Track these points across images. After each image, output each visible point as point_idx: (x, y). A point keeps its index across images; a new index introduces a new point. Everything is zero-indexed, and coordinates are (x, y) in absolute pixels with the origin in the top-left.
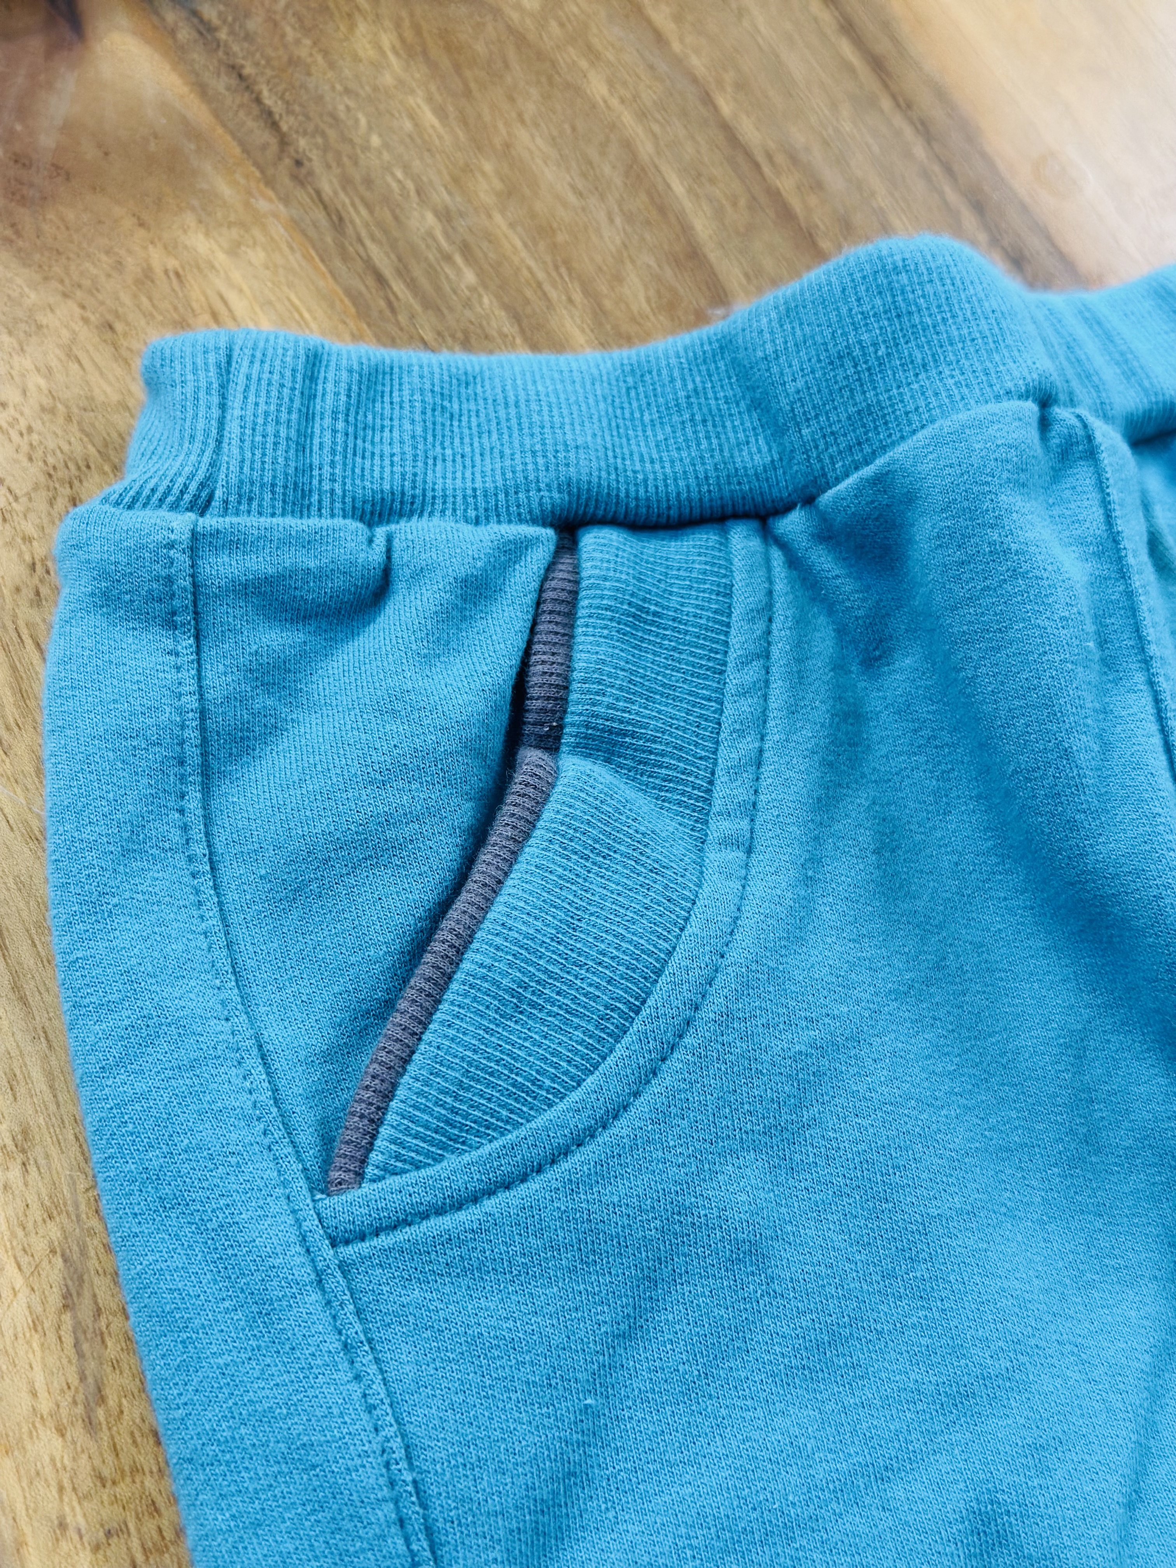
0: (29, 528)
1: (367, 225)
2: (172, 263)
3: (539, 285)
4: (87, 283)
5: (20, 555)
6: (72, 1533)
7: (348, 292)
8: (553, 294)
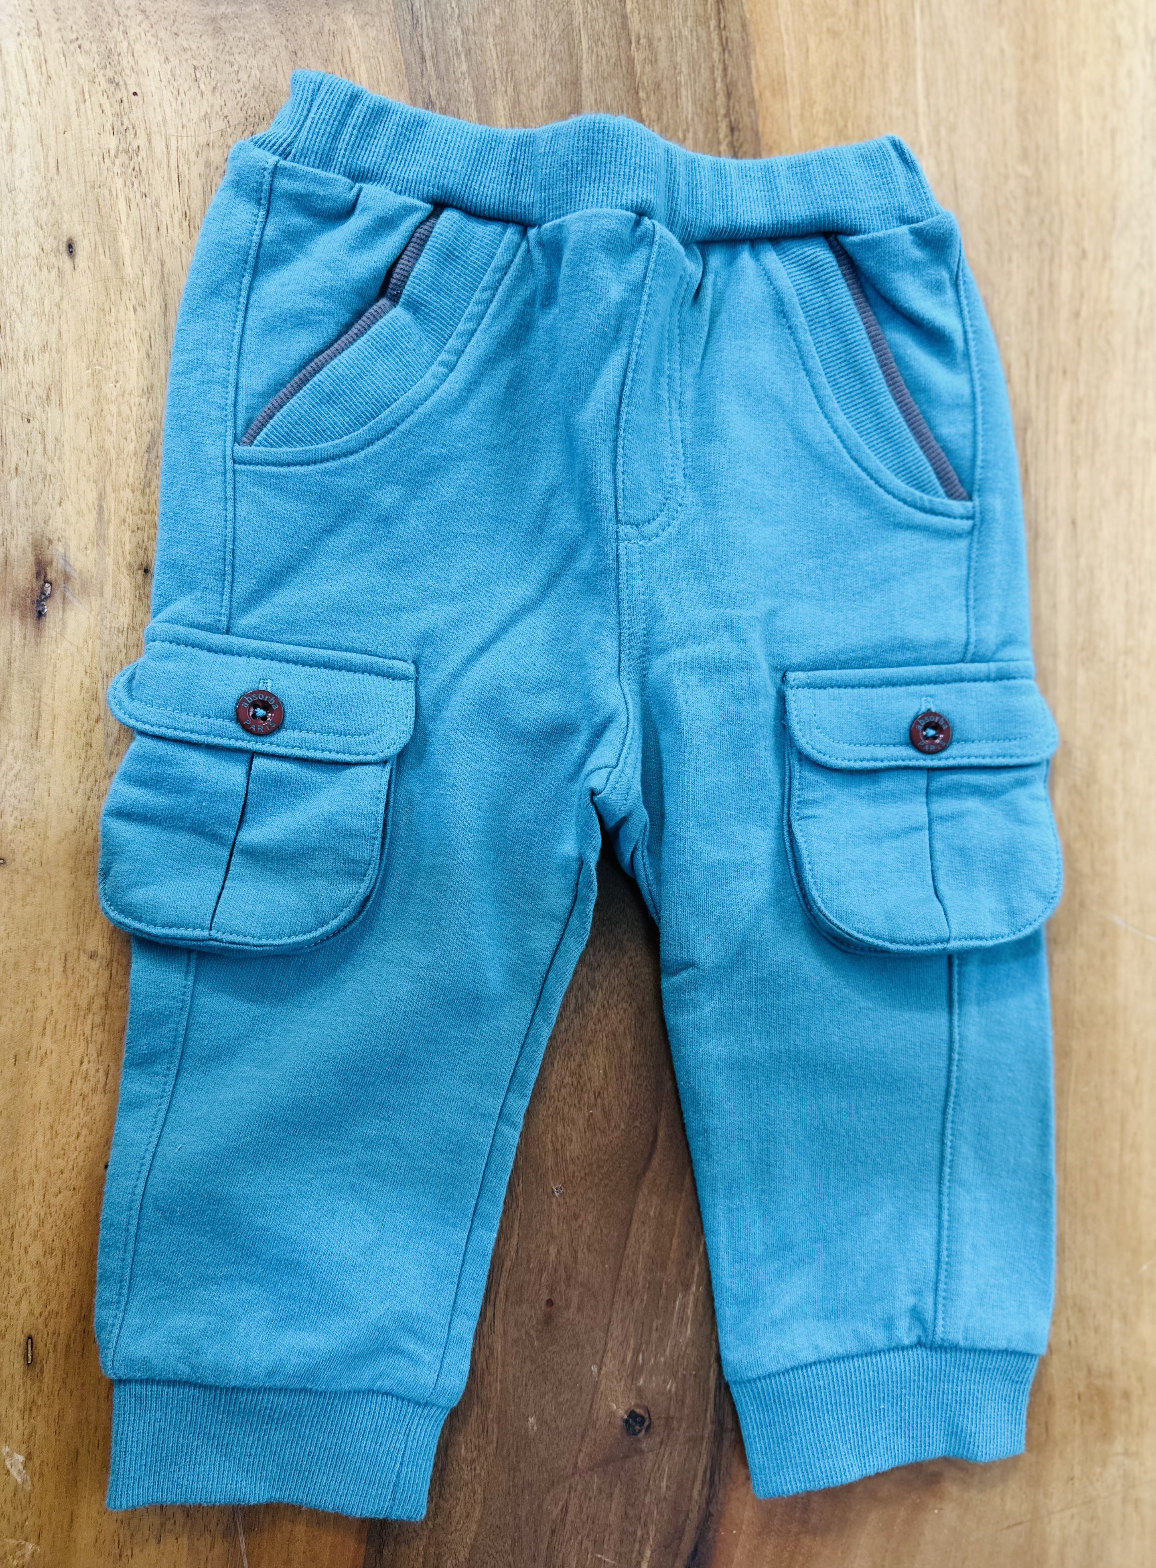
0: (230, 141)
1: (428, 28)
2: (334, 27)
3: (495, 79)
4: (293, 29)
5: (223, 153)
6: (127, 524)
7: (405, 60)
8: (499, 86)
